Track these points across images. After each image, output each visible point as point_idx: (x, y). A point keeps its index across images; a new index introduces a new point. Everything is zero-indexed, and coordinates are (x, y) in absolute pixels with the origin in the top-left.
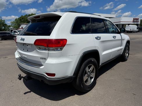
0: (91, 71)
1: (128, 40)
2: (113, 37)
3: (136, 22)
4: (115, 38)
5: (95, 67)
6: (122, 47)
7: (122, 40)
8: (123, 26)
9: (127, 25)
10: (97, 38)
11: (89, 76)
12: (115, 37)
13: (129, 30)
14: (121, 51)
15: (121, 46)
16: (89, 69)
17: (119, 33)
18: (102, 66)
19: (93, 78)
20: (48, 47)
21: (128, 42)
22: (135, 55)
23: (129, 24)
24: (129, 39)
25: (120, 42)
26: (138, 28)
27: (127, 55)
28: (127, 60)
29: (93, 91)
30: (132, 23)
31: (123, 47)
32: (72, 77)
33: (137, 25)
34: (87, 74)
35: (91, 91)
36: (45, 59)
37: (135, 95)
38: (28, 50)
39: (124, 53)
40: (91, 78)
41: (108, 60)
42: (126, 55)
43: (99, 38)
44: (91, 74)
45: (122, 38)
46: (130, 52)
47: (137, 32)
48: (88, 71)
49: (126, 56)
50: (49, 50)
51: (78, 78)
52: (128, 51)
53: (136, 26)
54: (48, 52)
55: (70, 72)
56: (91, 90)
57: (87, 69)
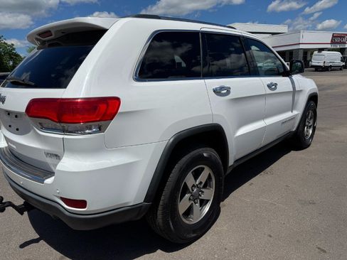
0: (201, 183)
1: (312, 92)
2: (269, 86)
3: (340, 43)
4: (275, 88)
5: (214, 173)
6: (295, 112)
7: (295, 92)
8: (307, 53)
9: (316, 52)
10: (217, 92)
11: (194, 198)
12: (276, 85)
13: (322, 64)
14: (292, 122)
15: (292, 108)
16: (196, 178)
17: (286, 74)
18: (235, 166)
19: (208, 201)
20: (60, 122)
21: (313, 98)
22: (333, 132)
23: (320, 50)
24: (317, 91)
25: (290, 98)
26: (344, 58)
27: (311, 132)
28: (309, 146)
29: (208, 237)
30: (329, 46)
31: (298, 112)
32: (142, 206)
33: (342, 51)
34: (190, 192)
35: (201, 238)
36: (58, 157)
37: (325, 251)
38: (17, 130)
39: (300, 129)
40: (203, 203)
41: (255, 149)
42: (306, 133)
43: (225, 91)
44: (203, 192)
45: (294, 88)
46: (318, 124)
47: (341, 69)
48: (194, 186)
49: (307, 135)
50: (64, 131)
51: (160, 208)
52: (311, 122)
53: (339, 55)
54: (62, 136)
55: (134, 191)
56: (201, 236)
57: (190, 180)
